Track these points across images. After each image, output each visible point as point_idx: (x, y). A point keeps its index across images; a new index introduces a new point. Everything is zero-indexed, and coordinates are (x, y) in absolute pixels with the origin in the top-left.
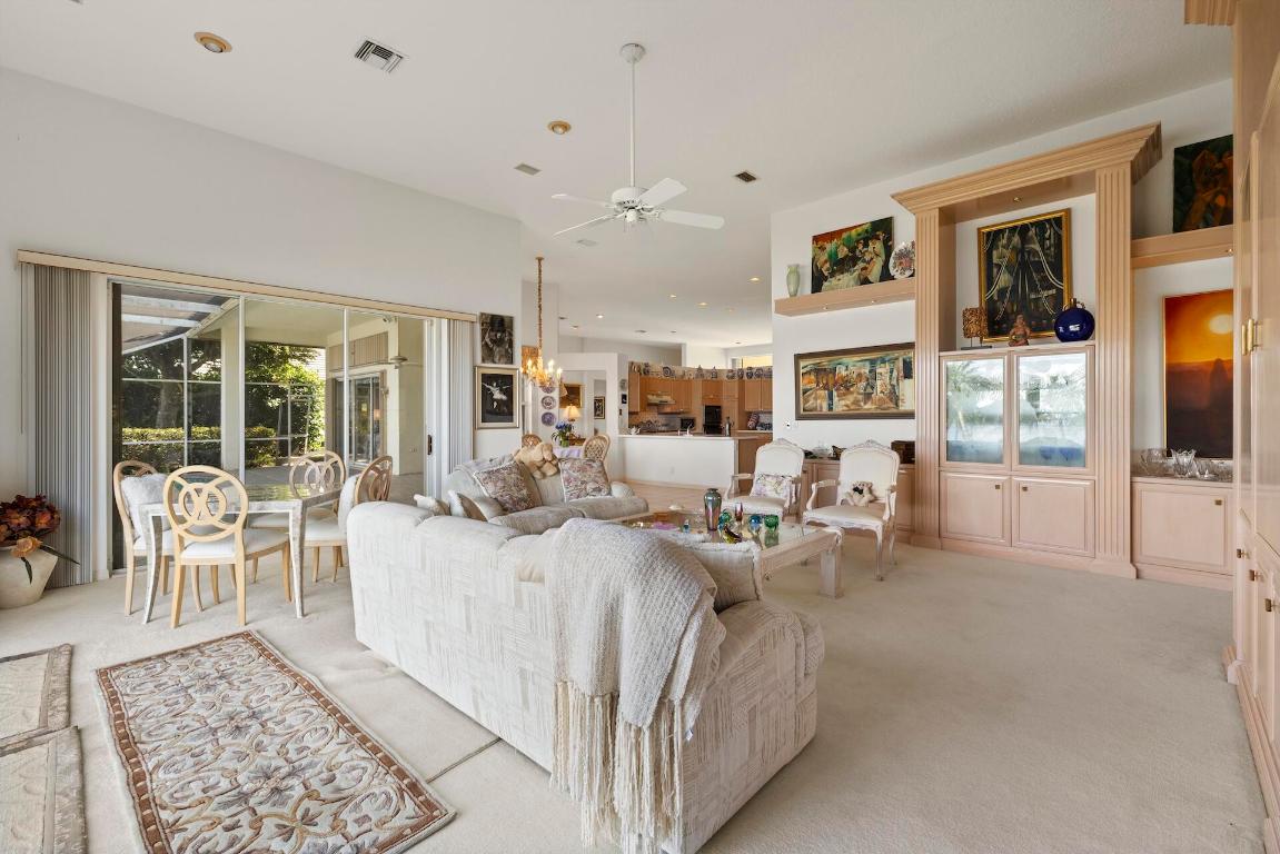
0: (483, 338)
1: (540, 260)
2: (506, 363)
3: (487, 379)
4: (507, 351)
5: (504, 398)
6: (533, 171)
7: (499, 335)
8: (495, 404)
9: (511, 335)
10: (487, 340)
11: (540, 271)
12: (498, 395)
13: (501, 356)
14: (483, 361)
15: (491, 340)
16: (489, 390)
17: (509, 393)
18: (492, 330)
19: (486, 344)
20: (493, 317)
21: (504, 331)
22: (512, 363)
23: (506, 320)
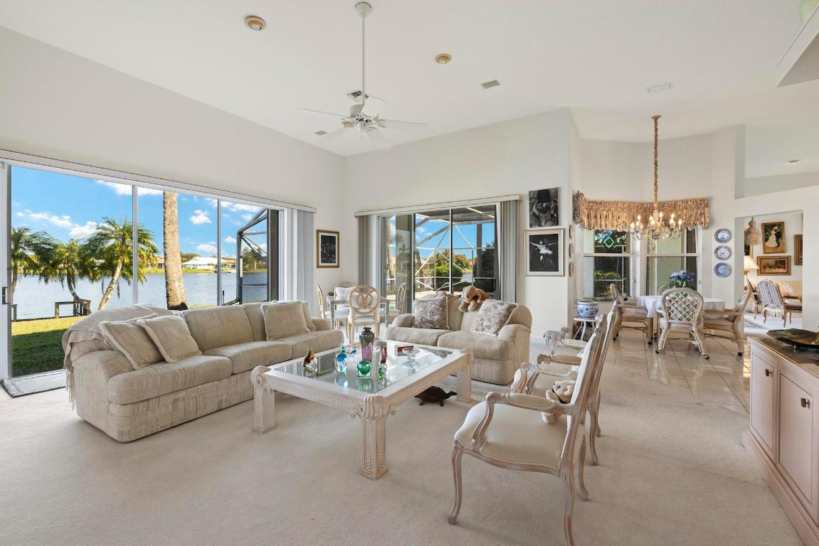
0: (531, 209)
1: (656, 118)
2: (552, 225)
3: (535, 239)
4: (552, 216)
5: (550, 252)
6: (495, 83)
7: (545, 205)
8: (542, 257)
9: (556, 202)
10: (534, 210)
11: (656, 130)
12: (544, 250)
13: (546, 221)
14: (531, 226)
15: (538, 209)
16: (537, 247)
17: (555, 249)
18: (539, 202)
19: (534, 212)
20: (540, 192)
21: (549, 201)
22: (557, 224)
23: (552, 192)
